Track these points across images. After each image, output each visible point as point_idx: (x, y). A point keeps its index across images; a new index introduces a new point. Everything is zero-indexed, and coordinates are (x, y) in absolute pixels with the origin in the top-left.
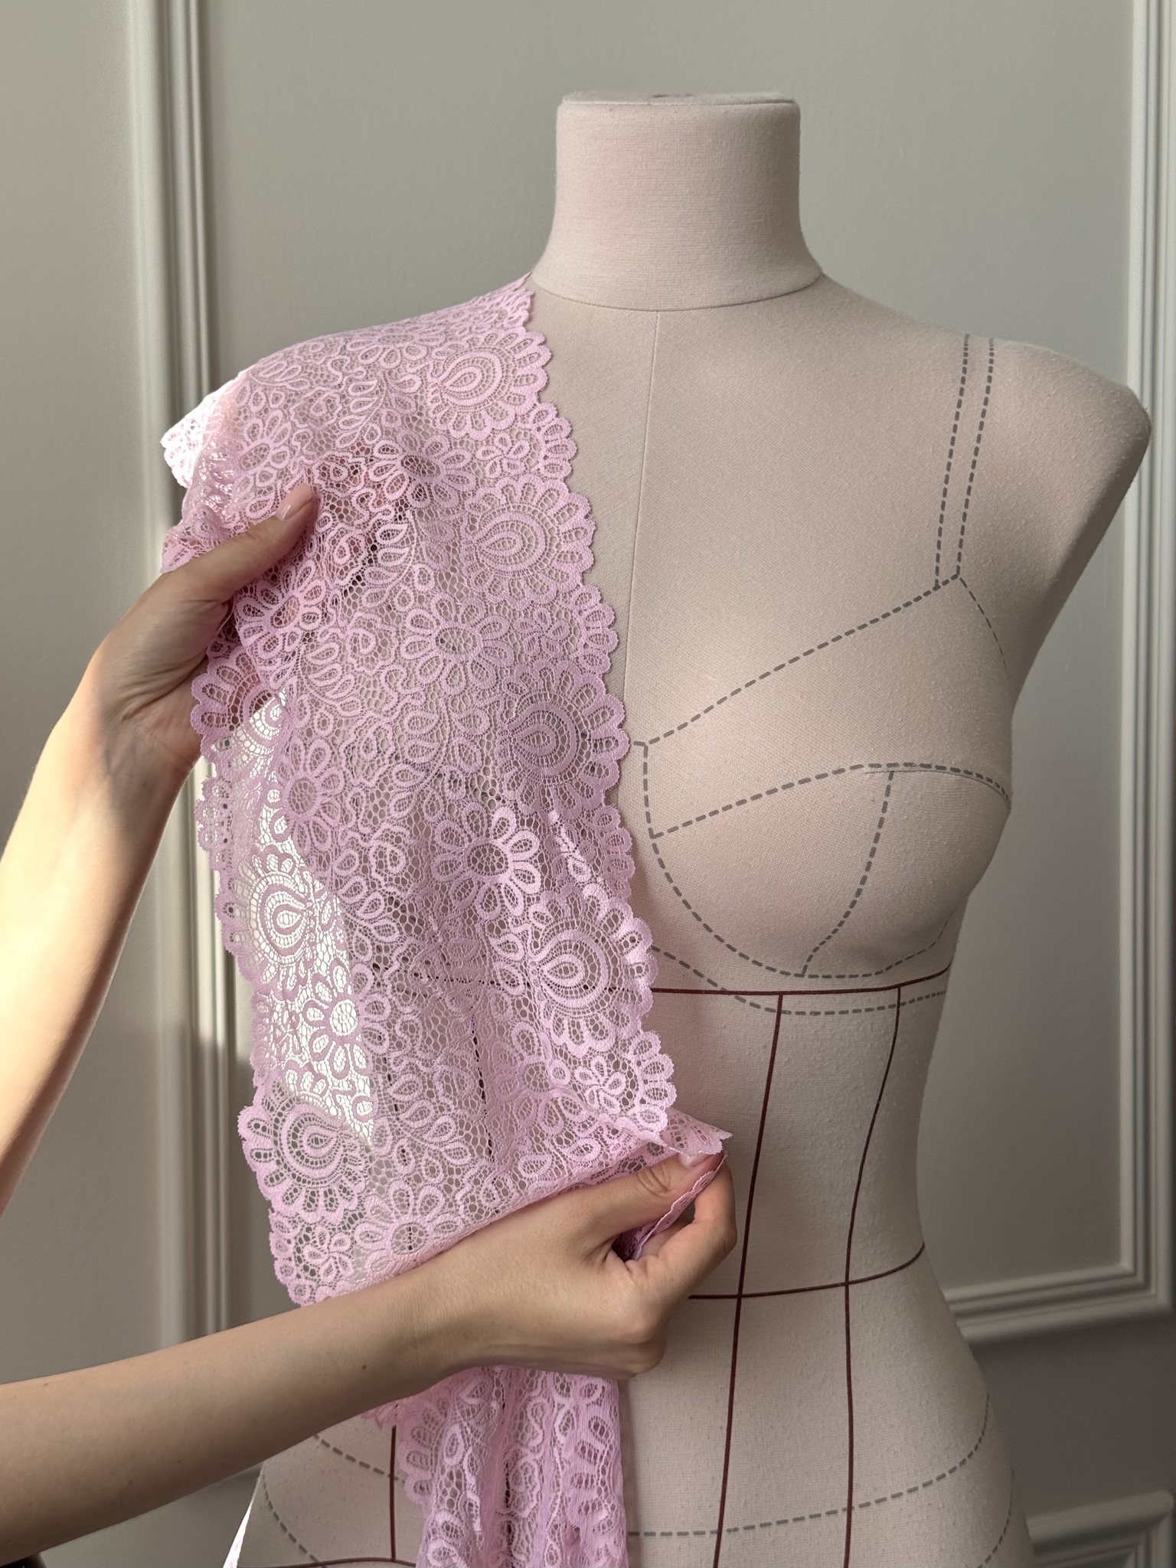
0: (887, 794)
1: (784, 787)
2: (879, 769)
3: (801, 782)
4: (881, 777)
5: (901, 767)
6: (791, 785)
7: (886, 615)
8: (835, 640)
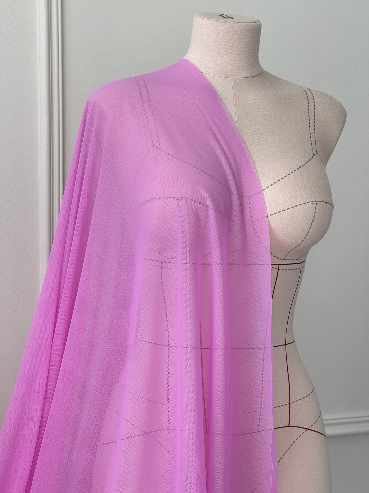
0: (316, 209)
1: (291, 208)
2: (314, 203)
3: (296, 206)
4: (314, 204)
5: (319, 202)
6: (293, 207)
7: (307, 163)
8: (297, 169)
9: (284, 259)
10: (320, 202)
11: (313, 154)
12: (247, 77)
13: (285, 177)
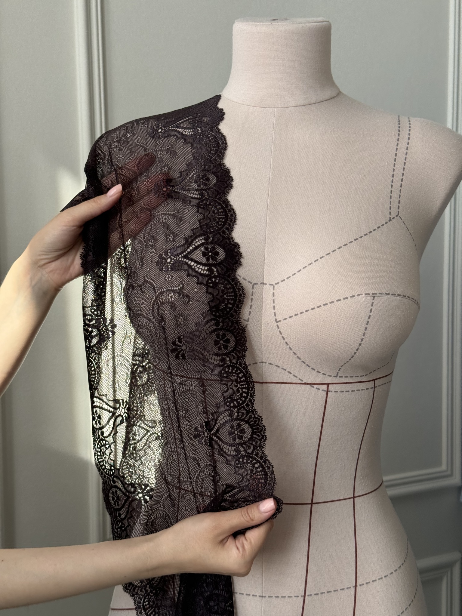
0: (372, 305)
1: (331, 303)
2: (369, 296)
3: (338, 301)
4: (369, 298)
5: (378, 295)
7: (370, 232)
8: (350, 243)
9: (336, 375)
10: (380, 295)
11: (390, 218)
12: (299, 105)
13: (327, 255)
